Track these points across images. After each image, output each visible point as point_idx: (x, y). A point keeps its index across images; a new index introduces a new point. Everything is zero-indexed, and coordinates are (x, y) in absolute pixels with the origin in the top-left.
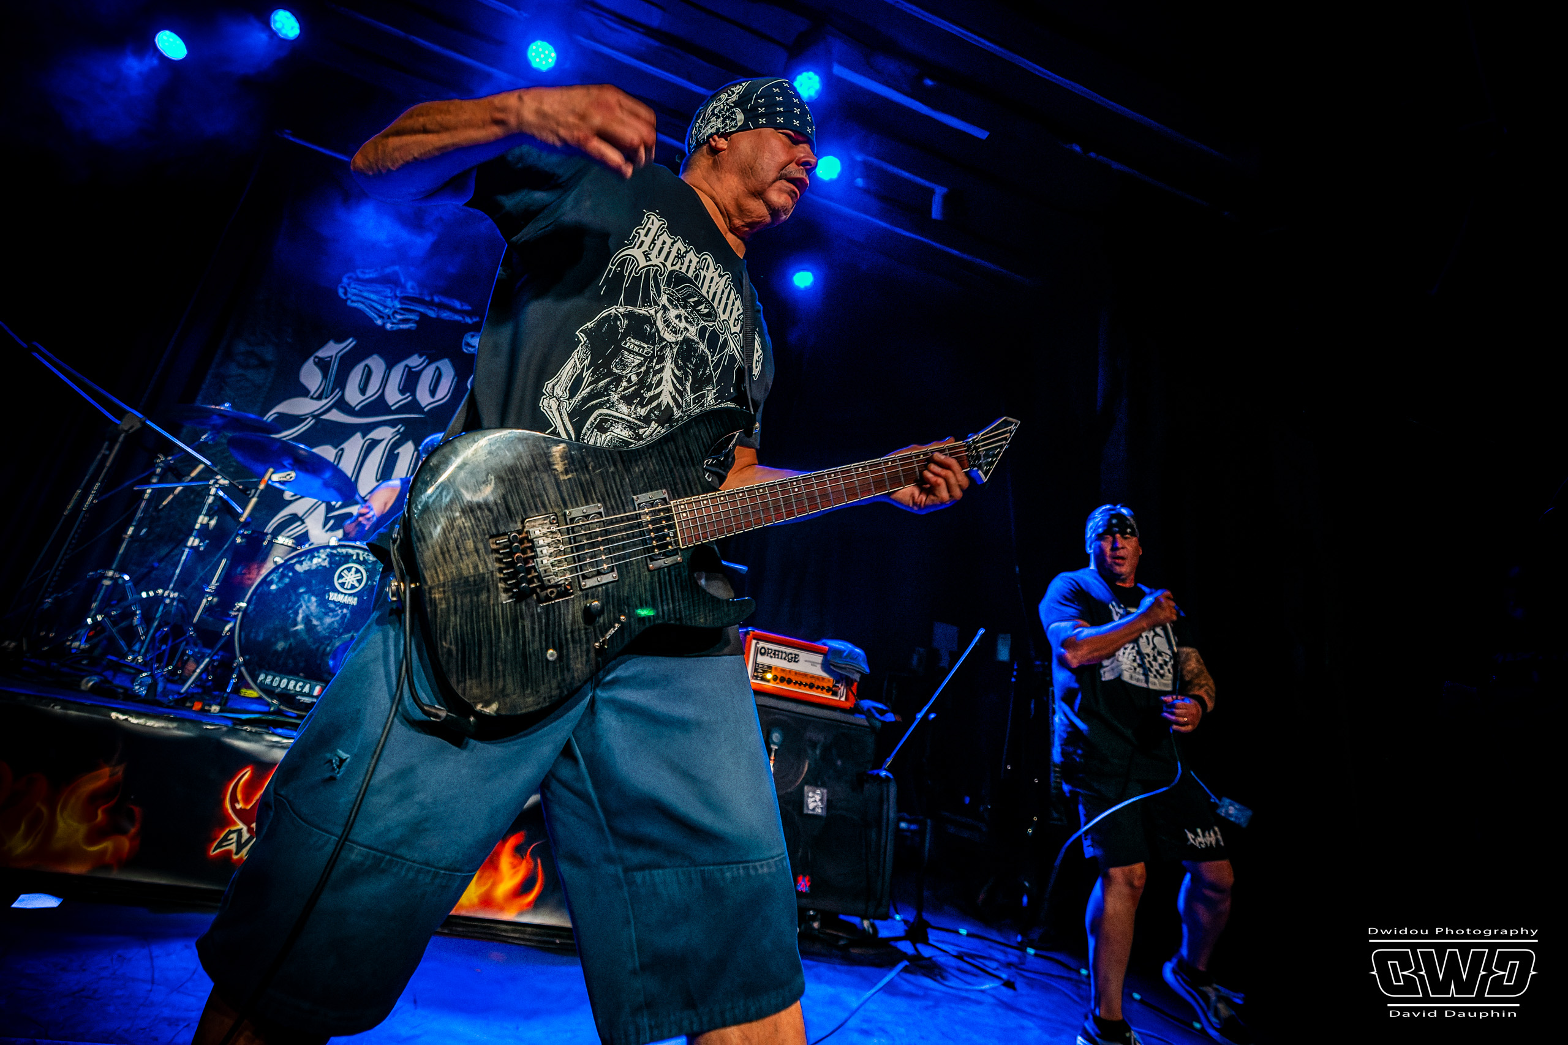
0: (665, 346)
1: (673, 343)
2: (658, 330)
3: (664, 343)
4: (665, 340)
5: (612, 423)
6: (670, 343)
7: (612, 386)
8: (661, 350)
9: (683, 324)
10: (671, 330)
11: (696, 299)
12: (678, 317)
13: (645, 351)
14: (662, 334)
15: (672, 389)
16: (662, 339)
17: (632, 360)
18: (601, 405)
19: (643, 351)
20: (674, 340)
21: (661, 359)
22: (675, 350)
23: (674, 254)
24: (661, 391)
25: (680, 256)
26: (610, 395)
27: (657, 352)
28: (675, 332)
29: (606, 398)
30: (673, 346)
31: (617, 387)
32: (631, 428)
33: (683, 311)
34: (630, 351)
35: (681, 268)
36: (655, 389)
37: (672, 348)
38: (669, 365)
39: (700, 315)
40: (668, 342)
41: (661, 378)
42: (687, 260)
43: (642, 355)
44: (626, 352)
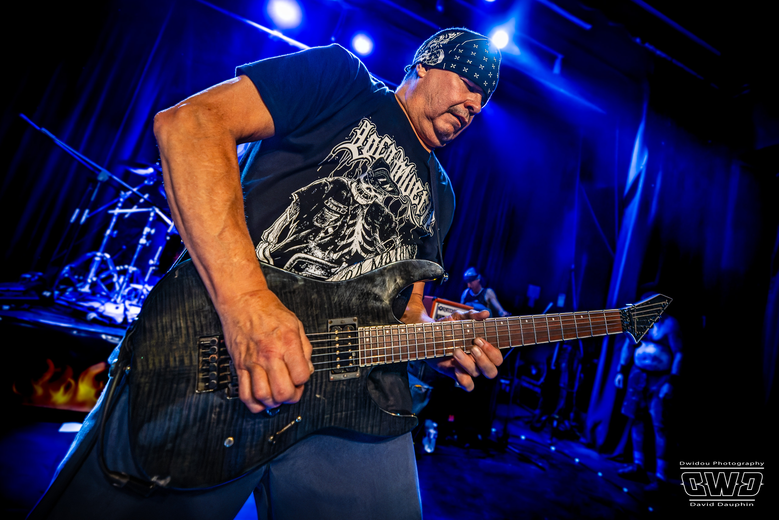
0: (358, 207)
1: (364, 205)
2: (352, 195)
3: (357, 205)
4: (358, 203)
5: (307, 265)
7: (311, 236)
8: (354, 210)
9: (373, 193)
10: (363, 196)
11: (385, 180)
13: (342, 210)
14: (355, 198)
15: (361, 239)
16: (355, 202)
17: (332, 217)
18: (300, 251)
19: (339, 210)
20: (365, 203)
21: (354, 217)
22: (366, 211)
24: (352, 242)
26: (308, 242)
27: (351, 211)
29: (305, 245)
31: (315, 237)
32: (323, 269)
34: (329, 209)
36: (348, 239)
37: (363, 209)
38: (360, 222)
40: (360, 204)
41: (354, 231)
43: (338, 213)
44: (326, 210)
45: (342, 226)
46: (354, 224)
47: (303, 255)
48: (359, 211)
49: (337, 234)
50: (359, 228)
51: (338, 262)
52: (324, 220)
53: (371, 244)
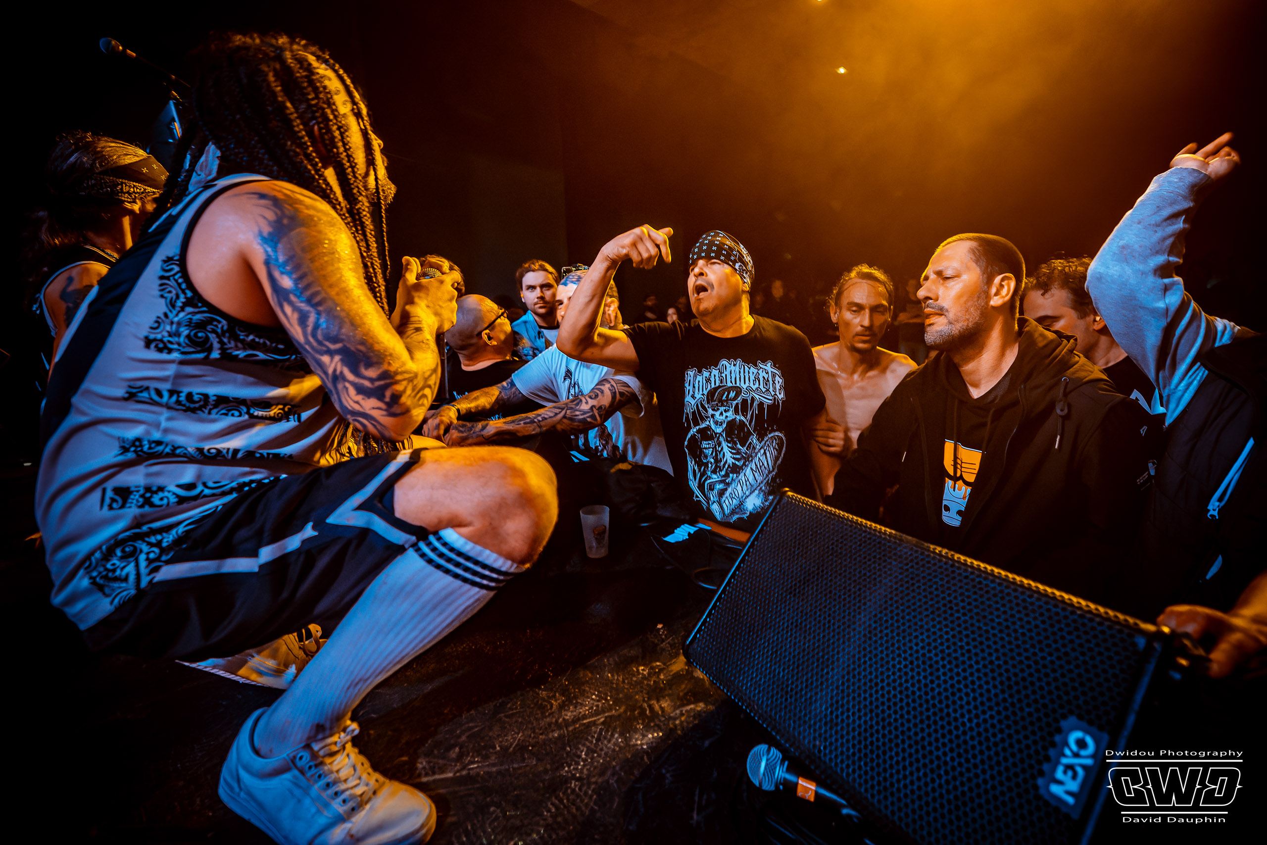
45: (716, 455)
46: (722, 449)
47: (709, 481)
48: (721, 439)
49: (717, 461)
50: (726, 449)
51: (727, 475)
52: (706, 457)
53: (738, 453)
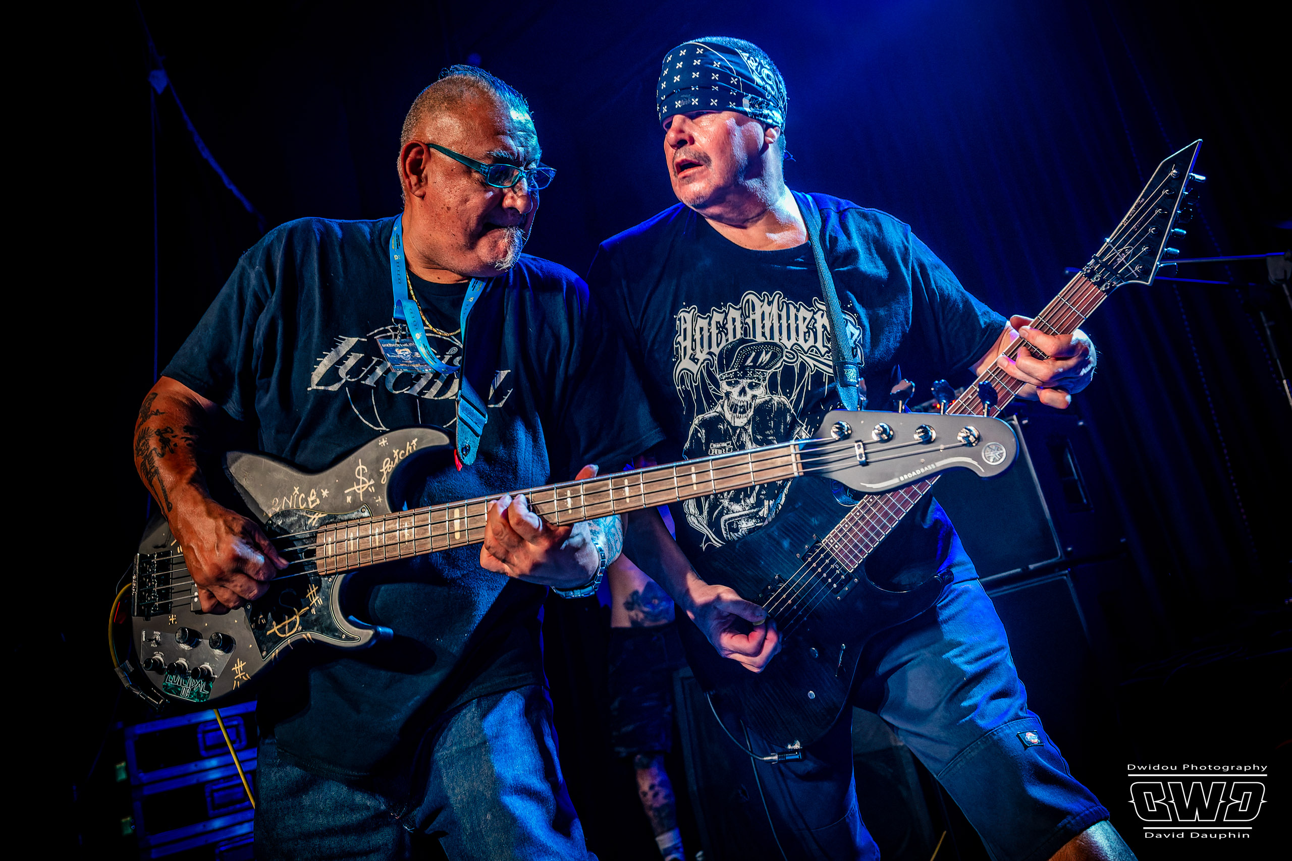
5: (737, 523)
6: (743, 427)
9: (750, 393)
11: (754, 354)
12: (743, 392)
22: (750, 429)
23: (714, 331)
25: (722, 328)
28: (744, 412)
30: (746, 427)
32: (751, 518)
33: (745, 381)
35: (727, 340)
37: (747, 430)
39: (763, 368)
42: (730, 326)
